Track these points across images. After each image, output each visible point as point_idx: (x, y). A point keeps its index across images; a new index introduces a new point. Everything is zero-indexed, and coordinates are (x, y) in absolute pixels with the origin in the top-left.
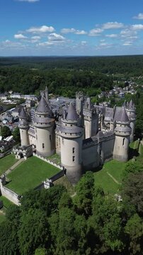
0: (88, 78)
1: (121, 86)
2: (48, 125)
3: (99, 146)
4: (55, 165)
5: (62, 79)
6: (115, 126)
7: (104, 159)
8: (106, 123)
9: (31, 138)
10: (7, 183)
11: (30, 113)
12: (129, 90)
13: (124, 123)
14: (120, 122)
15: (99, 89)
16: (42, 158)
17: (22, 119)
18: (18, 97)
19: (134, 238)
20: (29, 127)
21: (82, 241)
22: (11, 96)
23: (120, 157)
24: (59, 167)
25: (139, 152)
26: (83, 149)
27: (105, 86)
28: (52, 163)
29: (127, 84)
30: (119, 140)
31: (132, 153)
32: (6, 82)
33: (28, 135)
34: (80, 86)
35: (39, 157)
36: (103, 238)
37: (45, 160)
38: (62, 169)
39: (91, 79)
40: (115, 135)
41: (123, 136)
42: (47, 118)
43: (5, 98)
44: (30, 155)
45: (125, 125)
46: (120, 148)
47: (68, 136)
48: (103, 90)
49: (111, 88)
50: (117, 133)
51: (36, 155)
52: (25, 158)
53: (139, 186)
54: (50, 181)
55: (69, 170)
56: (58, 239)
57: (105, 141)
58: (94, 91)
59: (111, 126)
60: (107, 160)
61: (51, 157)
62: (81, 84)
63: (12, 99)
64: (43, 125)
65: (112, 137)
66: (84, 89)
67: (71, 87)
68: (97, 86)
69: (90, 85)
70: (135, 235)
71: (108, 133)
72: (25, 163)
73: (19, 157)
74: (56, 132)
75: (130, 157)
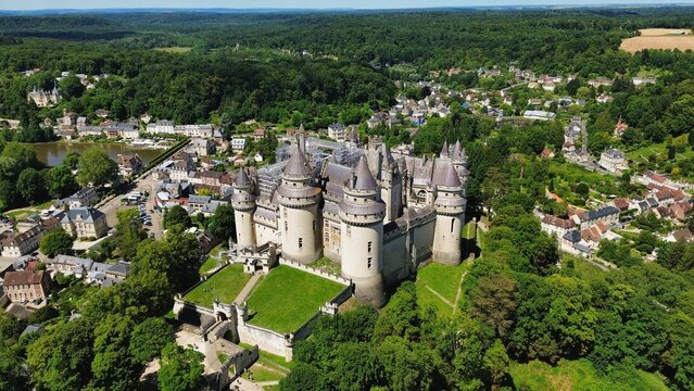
0: (339, 81)
1: (414, 96)
2: (311, 202)
3: (408, 237)
4: (332, 278)
5: (277, 83)
6: (436, 197)
7: (418, 261)
8: (417, 190)
9: (259, 229)
10: (251, 317)
11: (257, 178)
12: (432, 104)
13: (452, 189)
14: (444, 188)
15: (366, 105)
16: (303, 268)
17: (240, 190)
18: (169, 129)
19: (496, 377)
20: (256, 207)
21: (426, 381)
22: (151, 130)
23: (447, 255)
24: (340, 281)
25: (479, 244)
26: (385, 242)
27: (378, 97)
28: (325, 275)
29: (426, 92)
30: (443, 223)
31: (467, 247)
32: (131, 93)
33: (253, 222)
34: (319, 100)
35: (295, 266)
36: (452, 380)
37: (310, 270)
38: (348, 284)
39: (345, 83)
40: (435, 213)
41: (451, 215)
42: (308, 187)
43: (135, 134)
44: (274, 263)
45: (455, 193)
46: (445, 239)
47: (361, 220)
48: (376, 108)
49: (393, 103)
50: (439, 210)
51: (288, 263)
52: (266, 270)
53: (499, 295)
54: (334, 305)
55: (360, 285)
56: (394, 377)
57: (418, 226)
58: (355, 110)
59: (428, 196)
60: (422, 264)
61: (315, 263)
62: (324, 95)
63: (155, 137)
64: (303, 202)
65: (430, 218)
66: (331, 107)
67: (300, 103)
68: (362, 99)
69: (344, 95)
70: (499, 372)
71: (424, 211)
72: (270, 279)
73: (252, 268)
74: (325, 215)
75: (464, 256)
